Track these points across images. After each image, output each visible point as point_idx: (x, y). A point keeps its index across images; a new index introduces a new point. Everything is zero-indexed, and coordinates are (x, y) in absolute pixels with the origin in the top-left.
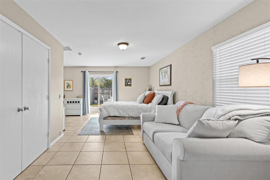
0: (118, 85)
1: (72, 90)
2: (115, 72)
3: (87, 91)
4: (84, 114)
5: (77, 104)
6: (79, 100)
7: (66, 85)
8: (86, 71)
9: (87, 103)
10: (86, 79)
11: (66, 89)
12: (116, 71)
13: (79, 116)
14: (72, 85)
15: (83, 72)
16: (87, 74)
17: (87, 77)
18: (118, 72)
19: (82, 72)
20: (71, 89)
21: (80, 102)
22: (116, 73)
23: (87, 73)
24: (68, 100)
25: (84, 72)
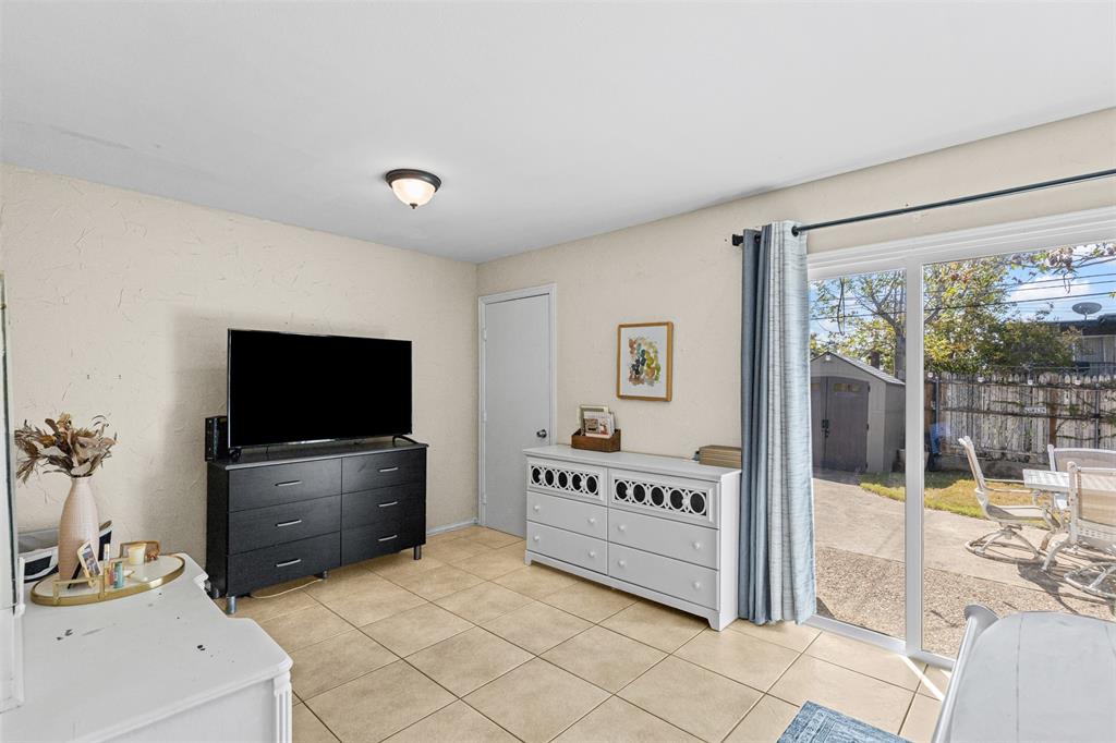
1: (663, 395)
3: (785, 406)
4: (746, 615)
5: (687, 514)
6: (698, 488)
7: (628, 360)
8: (768, 228)
9: (776, 520)
10: (773, 302)
11: (628, 388)
13: (704, 622)
14: (662, 362)
15: (748, 241)
16: (782, 255)
17: (782, 282)
19: (737, 240)
20: (659, 390)
21: (709, 504)
23: (782, 246)
24: (623, 477)
25: (757, 237)
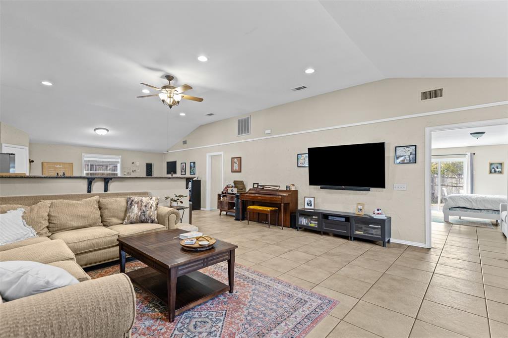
0: (475, 173)
2: (469, 154)
12: (471, 154)
18: (474, 154)
22: (471, 156)
